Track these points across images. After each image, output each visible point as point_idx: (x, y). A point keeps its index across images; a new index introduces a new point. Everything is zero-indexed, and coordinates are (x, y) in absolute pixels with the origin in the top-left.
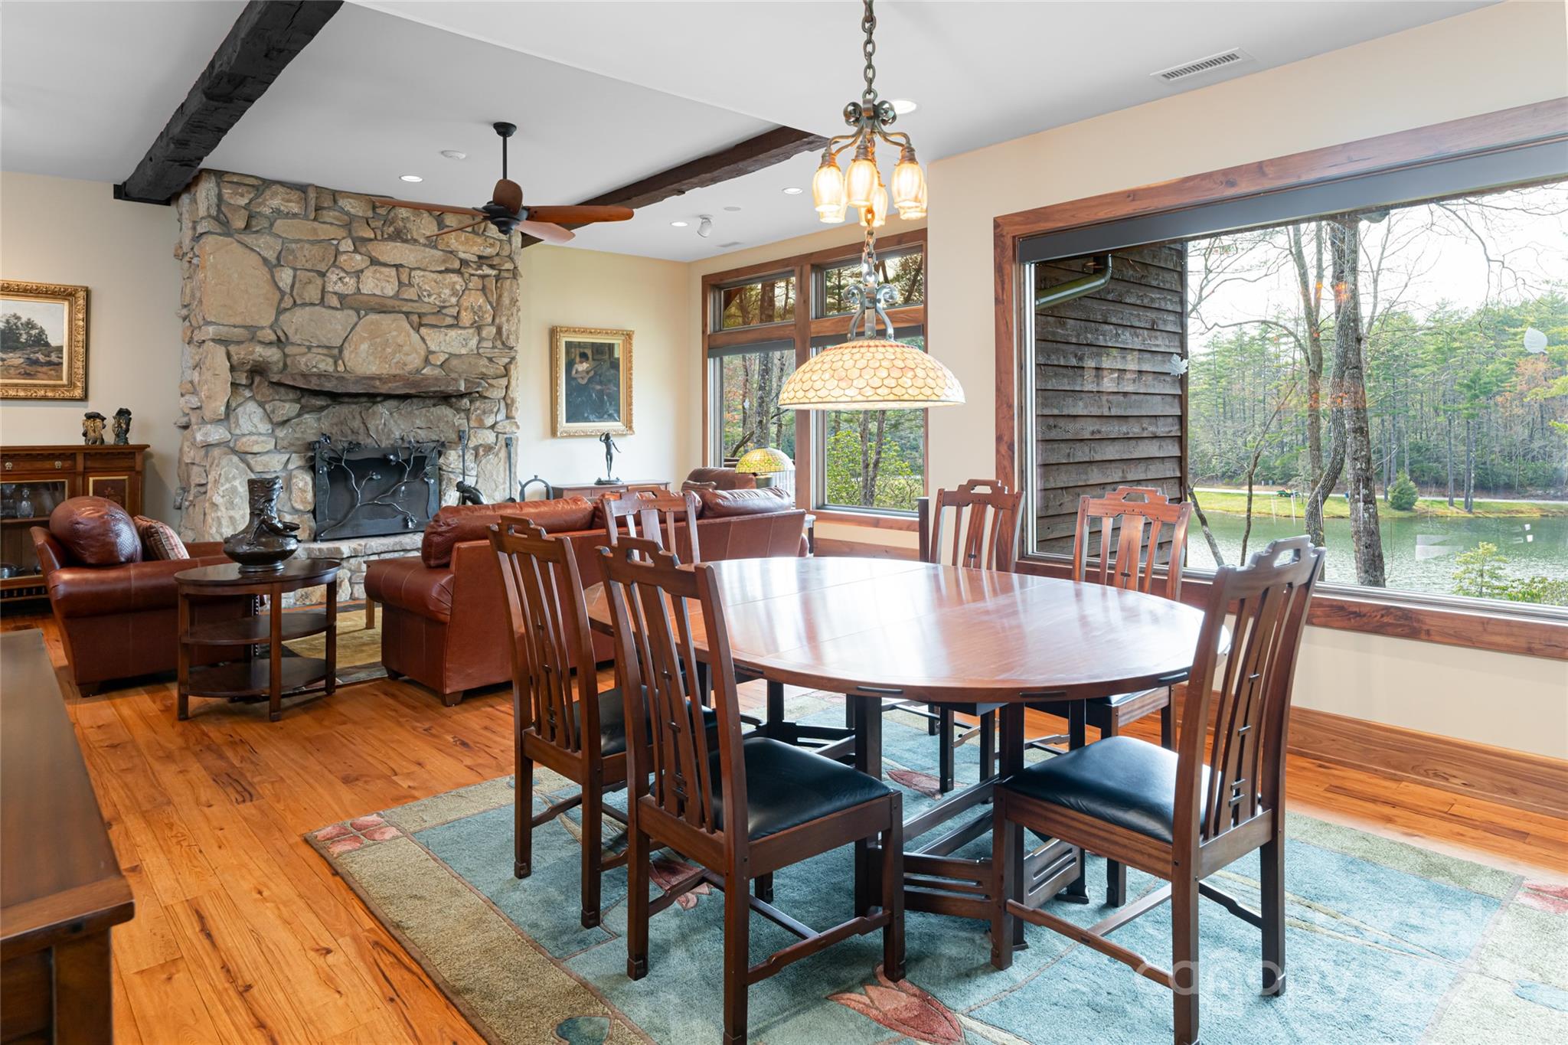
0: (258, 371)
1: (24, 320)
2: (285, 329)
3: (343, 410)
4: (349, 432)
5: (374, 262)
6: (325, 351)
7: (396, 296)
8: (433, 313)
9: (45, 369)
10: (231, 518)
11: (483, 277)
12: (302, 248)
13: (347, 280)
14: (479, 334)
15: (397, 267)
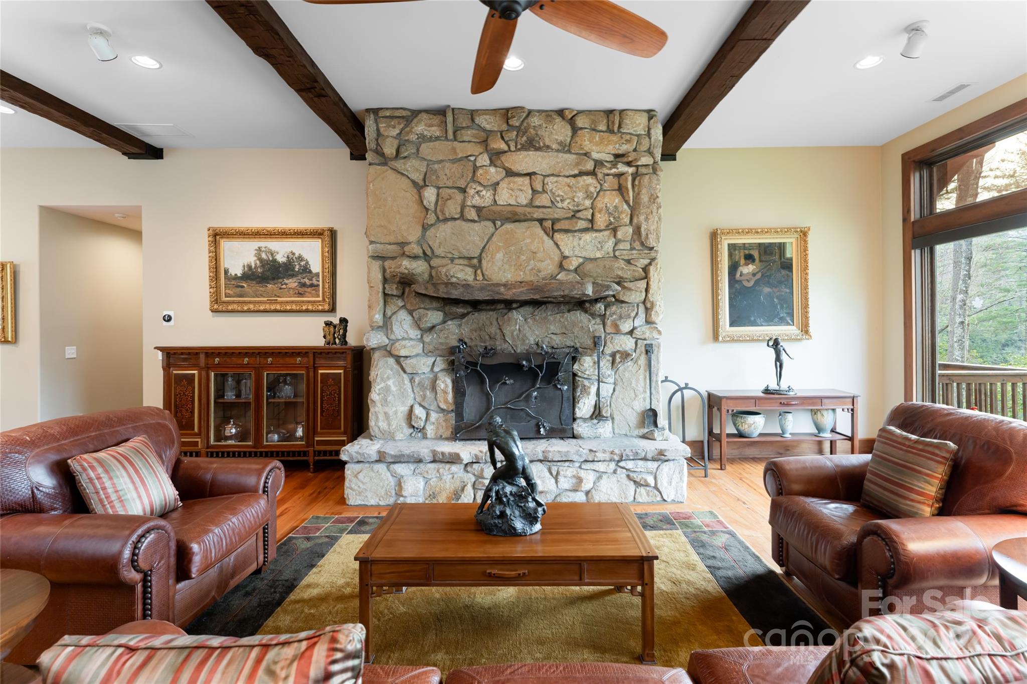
0: (406, 282)
1: (297, 255)
2: (430, 243)
3: (482, 317)
4: (487, 337)
5: (510, 173)
6: (466, 262)
7: (530, 204)
8: (567, 218)
9: (309, 290)
10: (385, 413)
11: (620, 175)
12: (444, 167)
13: (484, 193)
14: (615, 236)
15: (530, 175)
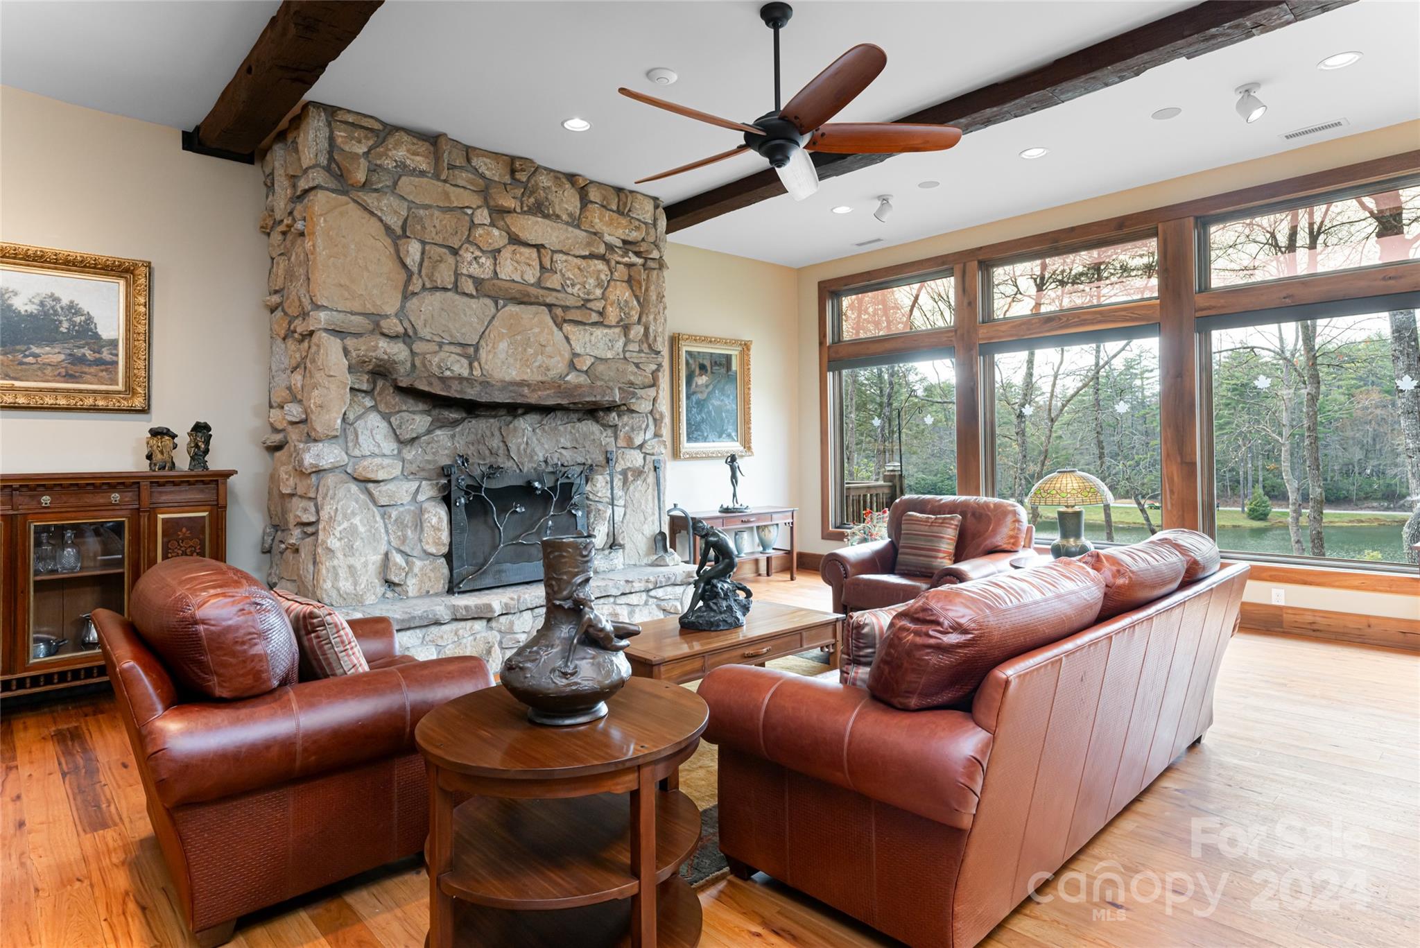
0: (380, 372)
1: (65, 301)
2: (412, 320)
3: (481, 425)
4: (487, 452)
5: (515, 240)
6: (458, 350)
7: (538, 284)
8: (577, 308)
9: (93, 370)
10: (351, 568)
11: (630, 266)
12: (432, 215)
13: (483, 260)
14: (626, 335)
15: (539, 247)
